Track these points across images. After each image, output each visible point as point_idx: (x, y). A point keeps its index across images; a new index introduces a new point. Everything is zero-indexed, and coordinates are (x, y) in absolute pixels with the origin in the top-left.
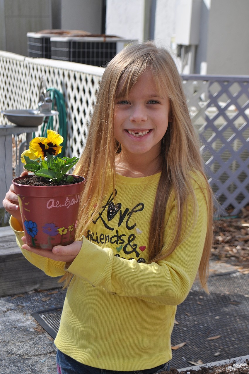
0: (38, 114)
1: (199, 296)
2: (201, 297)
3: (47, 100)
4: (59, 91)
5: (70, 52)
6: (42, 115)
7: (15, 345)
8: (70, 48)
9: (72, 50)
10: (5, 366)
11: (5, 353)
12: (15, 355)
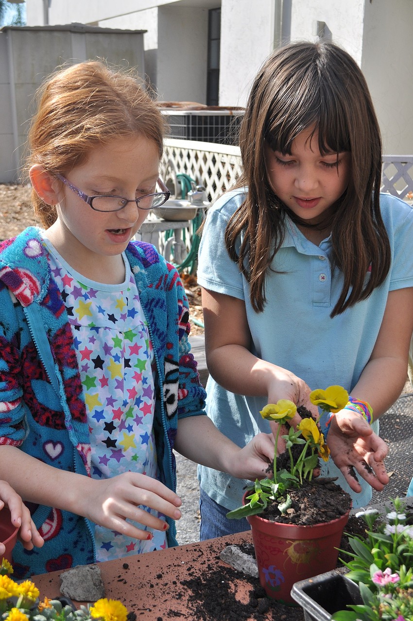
0: (188, 205)
1: (395, 419)
2: (398, 420)
3: (199, 188)
4: (189, 176)
5: (188, 128)
6: (195, 207)
7: (194, 479)
8: (188, 124)
9: (191, 126)
10: (189, 502)
11: (185, 489)
12: (196, 491)
